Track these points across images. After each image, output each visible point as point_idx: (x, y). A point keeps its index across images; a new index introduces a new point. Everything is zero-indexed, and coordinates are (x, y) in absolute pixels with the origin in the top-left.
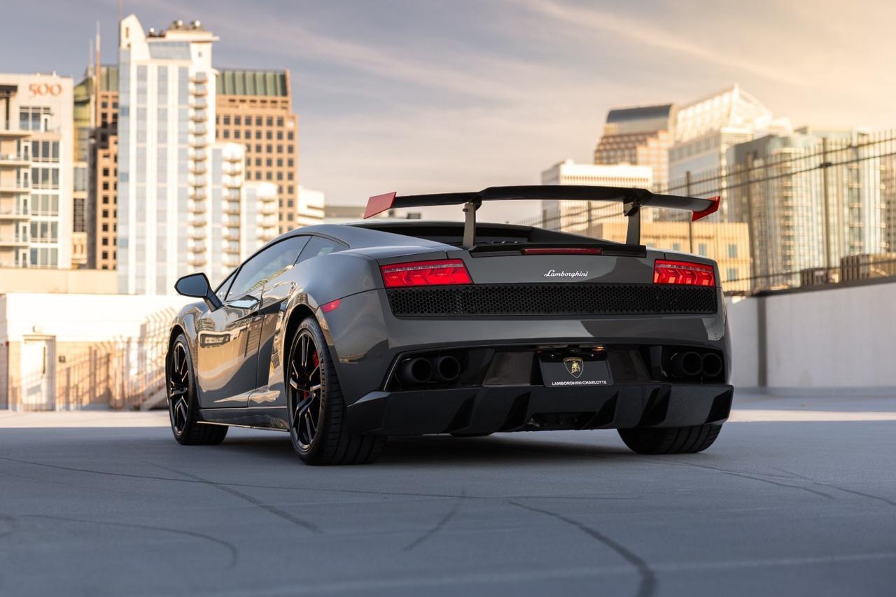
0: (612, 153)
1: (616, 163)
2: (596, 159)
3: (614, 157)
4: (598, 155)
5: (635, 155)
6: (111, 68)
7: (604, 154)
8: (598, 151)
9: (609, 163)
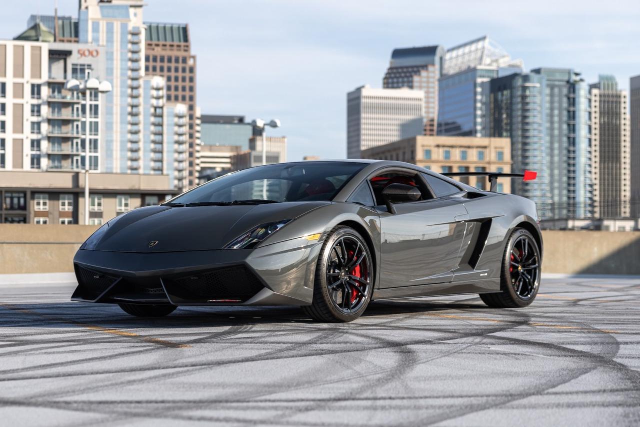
0: (395, 80)
1: (398, 87)
2: (384, 83)
3: (398, 83)
4: (386, 81)
5: (412, 82)
6: (65, 21)
7: (390, 81)
8: (385, 78)
9: (393, 87)
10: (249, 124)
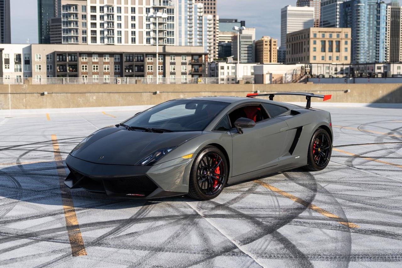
0: (302, 3)
1: (303, 6)
2: (297, 4)
3: (303, 4)
4: (298, 3)
5: (309, 3)
7: (300, 3)
8: (297, 2)
9: (301, 6)
10: (239, 22)
